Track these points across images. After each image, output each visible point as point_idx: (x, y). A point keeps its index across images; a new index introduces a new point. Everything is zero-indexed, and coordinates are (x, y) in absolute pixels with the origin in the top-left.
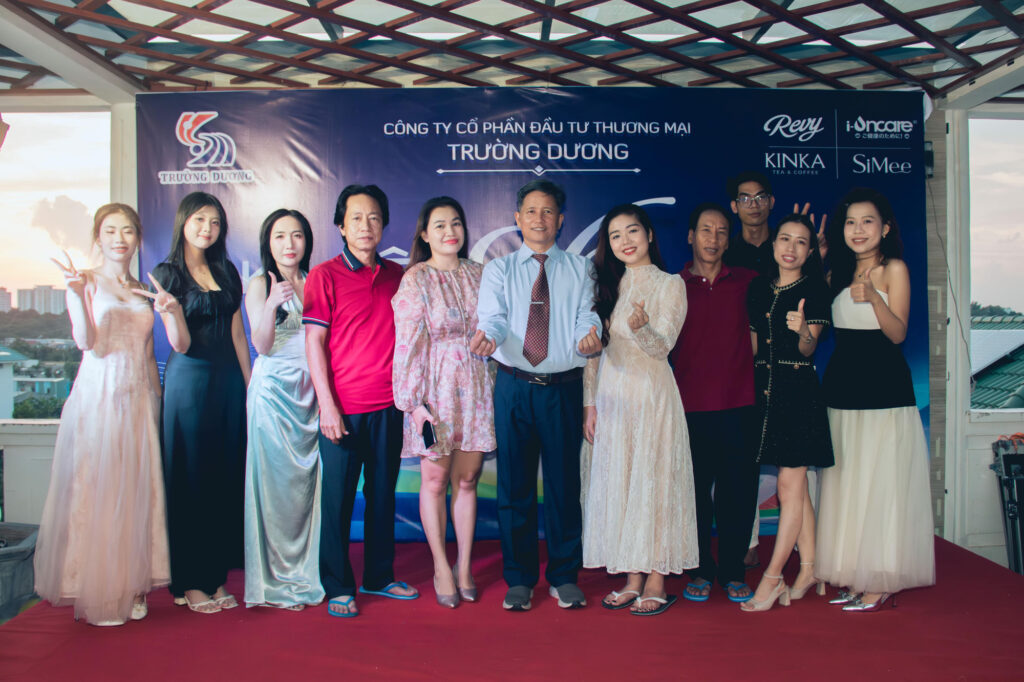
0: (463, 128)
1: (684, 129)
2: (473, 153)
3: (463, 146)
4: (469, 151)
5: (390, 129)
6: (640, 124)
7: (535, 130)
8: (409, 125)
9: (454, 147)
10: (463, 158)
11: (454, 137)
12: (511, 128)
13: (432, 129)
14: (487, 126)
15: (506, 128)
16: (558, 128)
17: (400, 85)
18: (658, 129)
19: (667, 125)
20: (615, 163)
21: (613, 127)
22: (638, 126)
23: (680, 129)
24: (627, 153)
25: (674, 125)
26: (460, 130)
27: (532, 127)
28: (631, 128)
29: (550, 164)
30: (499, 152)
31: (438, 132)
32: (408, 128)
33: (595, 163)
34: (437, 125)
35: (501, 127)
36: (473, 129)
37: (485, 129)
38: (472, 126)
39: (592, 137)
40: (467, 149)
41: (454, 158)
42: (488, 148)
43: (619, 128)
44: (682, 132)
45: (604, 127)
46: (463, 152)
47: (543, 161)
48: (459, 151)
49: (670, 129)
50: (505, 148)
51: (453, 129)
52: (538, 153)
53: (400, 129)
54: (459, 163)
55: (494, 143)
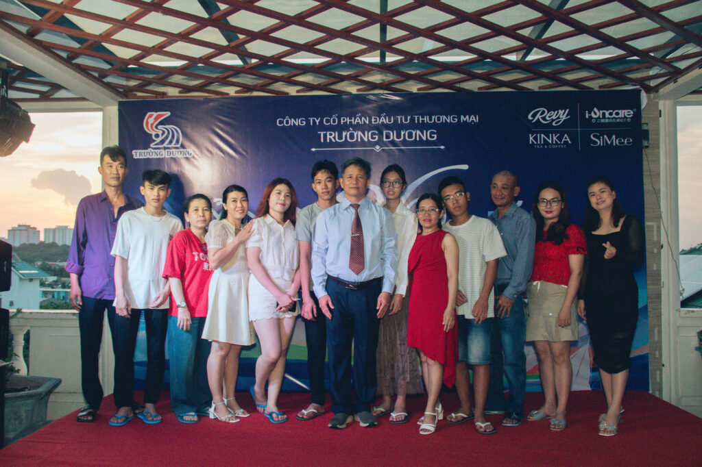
0: (328, 121)
1: (474, 119)
2: (334, 138)
3: (328, 133)
4: (332, 136)
5: (281, 122)
6: (444, 117)
7: (375, 122)
8: (293, 120)
9: (322, 133)
10: (328, 141)
11: (322, 127)
12: (360, 121)
13: (308, 122)
14: (344, 120)
15: (356, 121)
16: (390, 121)
17: (288, 94)
18: (456, 120)
19: (462, 117)
20: (427, 143)
21: (426, 119)
22: (443, 118)
23: (471, 119)
24: (436, 136)
25: (467, 117)
26: (326, 122)
27: (373, 120)
28: (439, 119)
29: (385, 144)
30: (352, 136)
31: (311, 124)
32: (292, 122)
33: (415, 143)
34: (311, 119)
35: (353, 120)
36: (334, 121)
37: (342, 121)
38: (333, 120)
39: (412, 126)
40: (331, 135)
41: (322, 141)
42: (344, 134)
43: (430, 120)
44: (473, 121)
45: (421, 119)
46: (328, 136)
47: (380, 142)
48: (325, 136)
49: (465, 120)
50: (355, 134)
51: (321, 122)
52: (377, 137)
53: (287, 122)
54: (325, 144)
55: (349, 130)
